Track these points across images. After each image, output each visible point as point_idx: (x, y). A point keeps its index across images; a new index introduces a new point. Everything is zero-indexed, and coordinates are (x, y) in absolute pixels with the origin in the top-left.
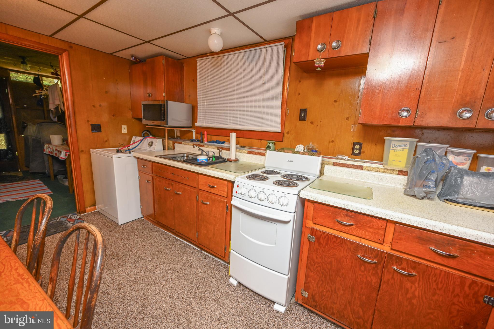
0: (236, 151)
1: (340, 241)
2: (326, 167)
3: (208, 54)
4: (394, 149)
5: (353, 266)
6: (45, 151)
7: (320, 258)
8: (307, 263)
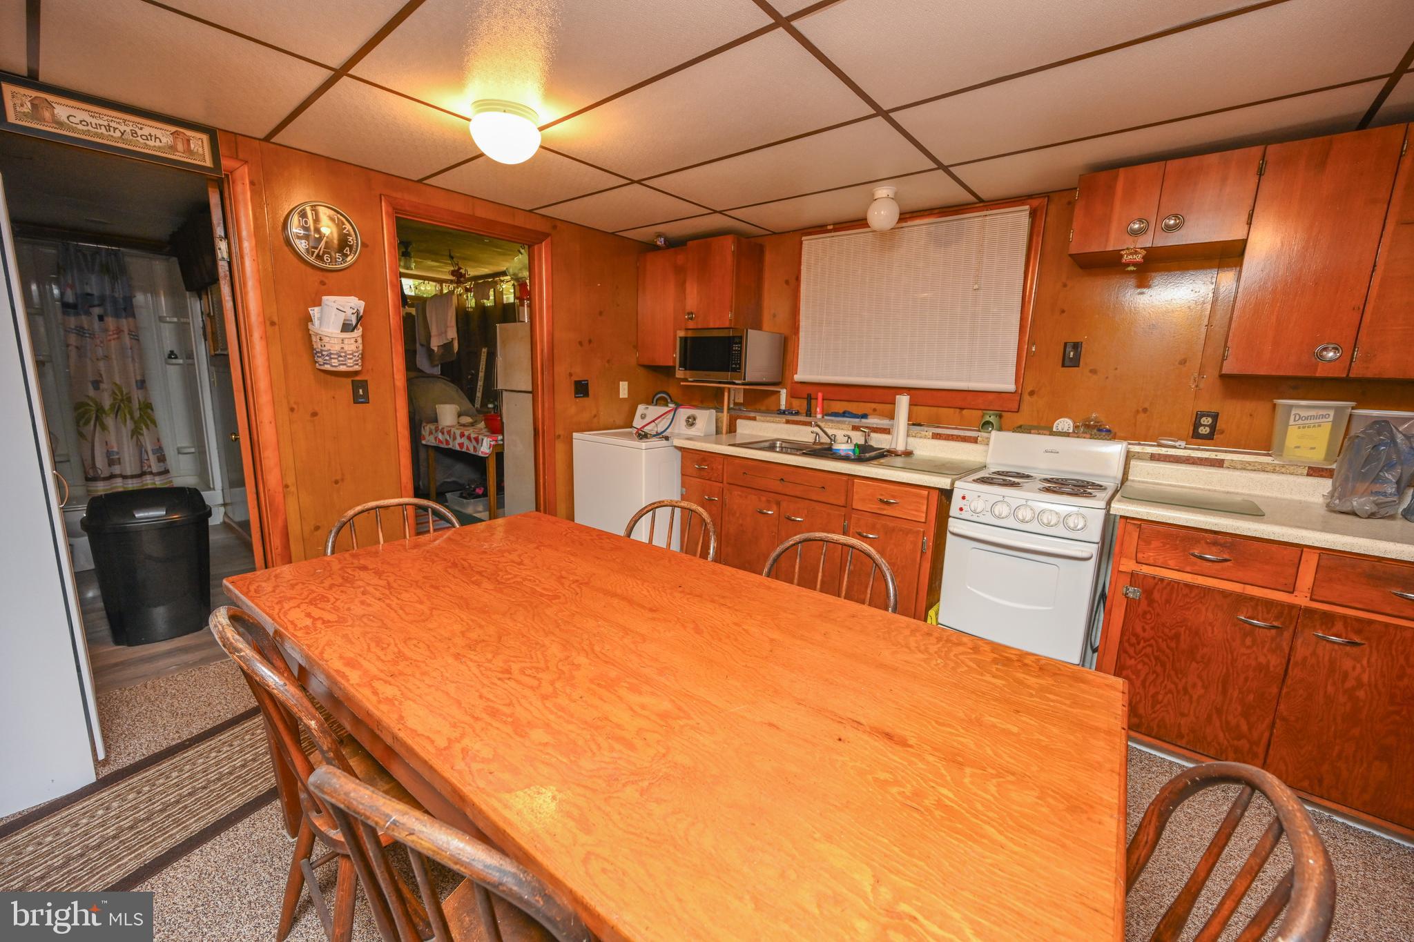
0: (908, 436)
1: (1200, 593)
2: (1133, 463)
3: (830, 227)
4: (1297, 423)
5: (1228, 640)
6: (424, 439)
7: (1152, 628)
8: (1120, 642)
